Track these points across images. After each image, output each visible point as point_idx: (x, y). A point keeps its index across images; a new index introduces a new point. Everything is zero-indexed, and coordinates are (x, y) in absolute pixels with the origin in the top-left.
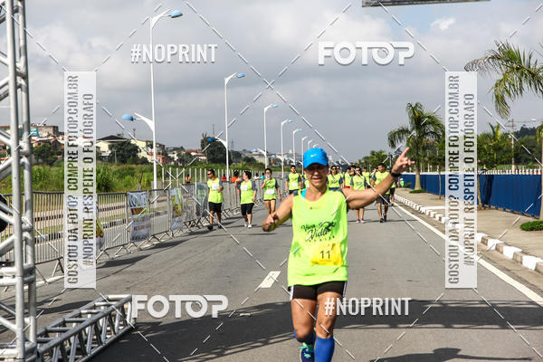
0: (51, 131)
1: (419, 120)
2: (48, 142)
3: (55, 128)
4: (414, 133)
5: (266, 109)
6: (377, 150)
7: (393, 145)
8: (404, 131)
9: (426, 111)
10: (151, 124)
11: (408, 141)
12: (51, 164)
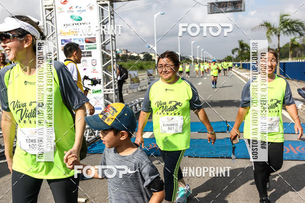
0: (125, 51)
1: (242, 45)
2: (124, 55)
3: (127, 50)
4: (240, 50)
5: (192, 43)
6: (229, 55)
7: (233, 53)
8: (237, 49)
9: (244, 42)
10: (155, 48)
11: (239, 52)
12: (125, 62)
